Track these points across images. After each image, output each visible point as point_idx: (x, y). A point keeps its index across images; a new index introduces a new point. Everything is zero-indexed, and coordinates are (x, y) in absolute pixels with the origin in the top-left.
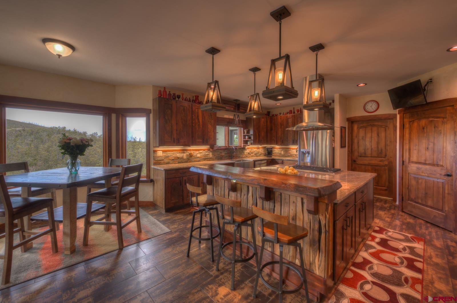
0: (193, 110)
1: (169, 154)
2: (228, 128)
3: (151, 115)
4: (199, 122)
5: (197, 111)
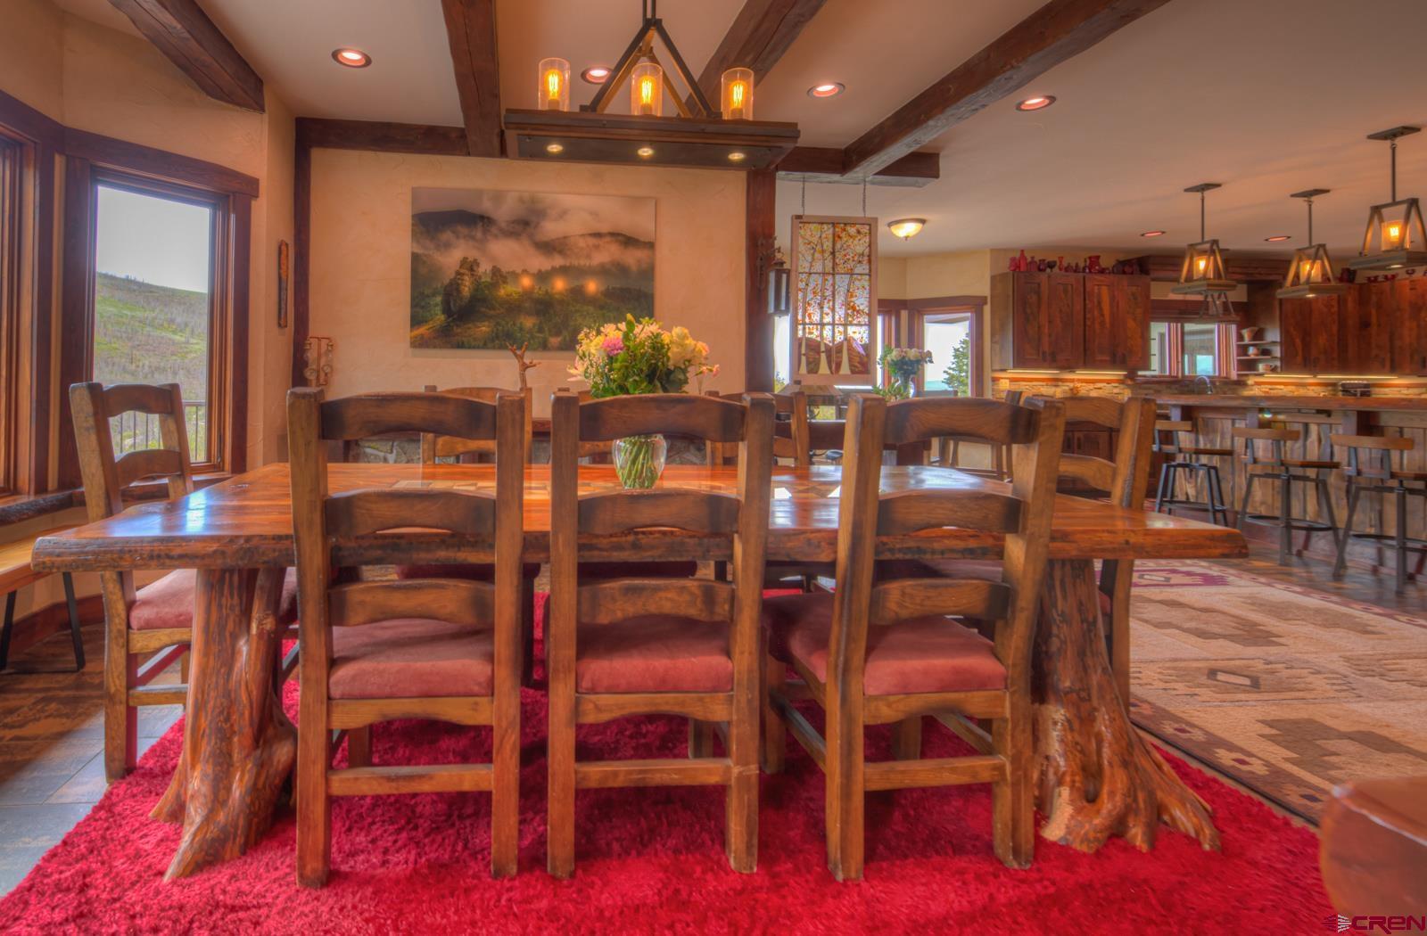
0: (1087, 290)
1: (1022, 387)
2: (1182, 328)
3: (987, 309)
4: (1103, 315)
5: (1096, 291)
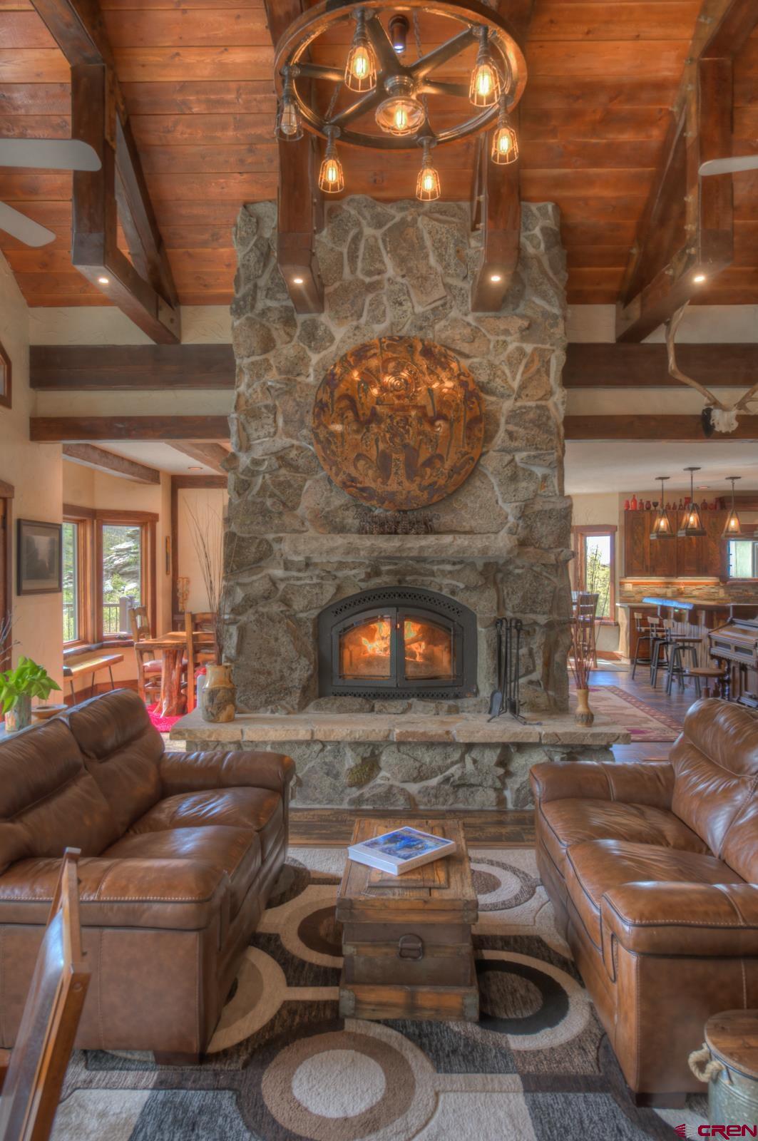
3: (617, 534)
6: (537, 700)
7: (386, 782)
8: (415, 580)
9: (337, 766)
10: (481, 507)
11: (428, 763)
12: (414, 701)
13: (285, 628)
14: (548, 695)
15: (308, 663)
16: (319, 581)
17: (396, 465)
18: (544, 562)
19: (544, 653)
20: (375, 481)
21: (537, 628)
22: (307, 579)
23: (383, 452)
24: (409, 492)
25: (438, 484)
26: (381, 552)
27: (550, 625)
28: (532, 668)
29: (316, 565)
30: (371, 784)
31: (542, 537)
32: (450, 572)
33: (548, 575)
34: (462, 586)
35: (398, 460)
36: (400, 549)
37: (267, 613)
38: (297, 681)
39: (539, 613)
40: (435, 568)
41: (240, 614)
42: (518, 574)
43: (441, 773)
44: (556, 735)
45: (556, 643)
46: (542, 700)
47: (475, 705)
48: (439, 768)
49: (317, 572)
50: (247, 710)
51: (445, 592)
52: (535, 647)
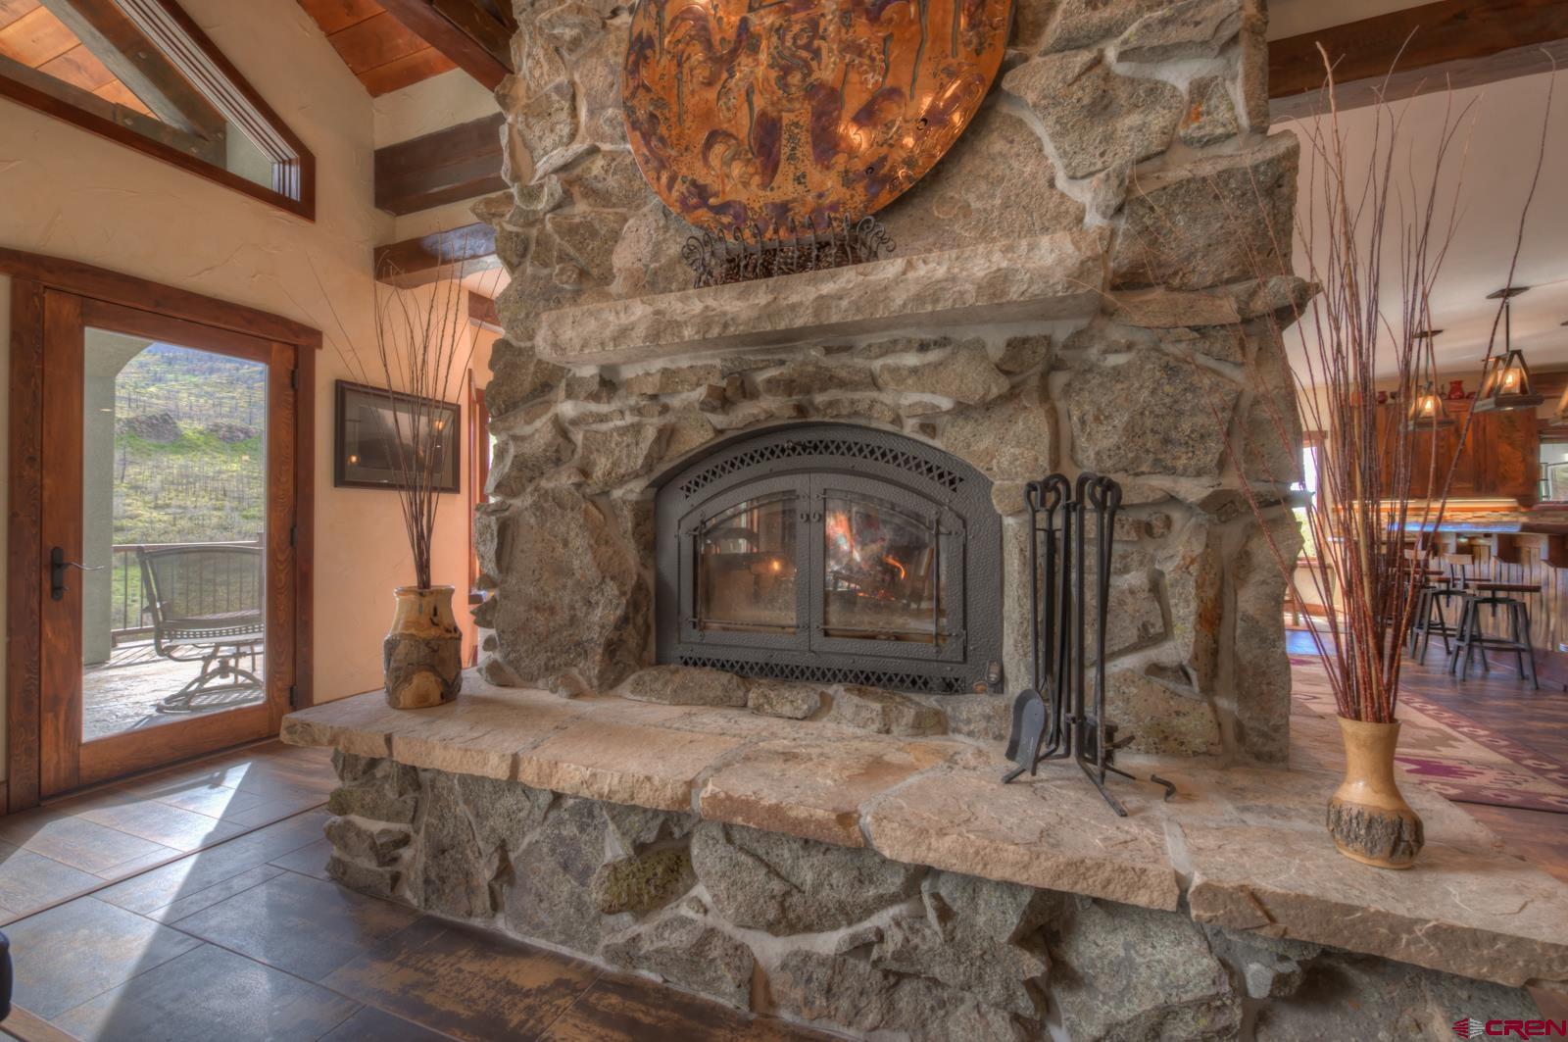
3: (1328, 443)
6: (1176, 721)
7: (699, 917)
8: (831, 404)
9: (587, 849)
10: (1006, 206)
11: (807, 887)
12: (836, 690)
13: (582, 521)
14: (1214, 708)
15: (616, 593)
16: (636, 419)
17: (792, 137)
18: (1198, 321)
19: (1199, 586)
20: (746, 185)
21: (1177, 516)
22: (616, 415)
23: (763, 114)
24: (820, 196)
25: (890, 160)
26: (726, 326)
27: (1221, 506)
28: (1158, 628)
29: (628, 384)
30: (666, 914)
31: (1192, 255)
32: (914, 371)
33: (1212, 363)
34: (946, 404)
35: (796, 125)
36: (770, 312)
37: (553, 490)
38: (597, 628)
39: (1184, 474)
40: (877, 365)
41: (514, 494)
42: (1114, 368)
43: (850, 924)
44: (1255, 897)
45: (1243, 561)
46: (1196, 723)
47: (988, 718)
48: (842, 907)
49: (632, 401)
50: (518, 680)
51: (910, 428)
52: (1169, 568)
